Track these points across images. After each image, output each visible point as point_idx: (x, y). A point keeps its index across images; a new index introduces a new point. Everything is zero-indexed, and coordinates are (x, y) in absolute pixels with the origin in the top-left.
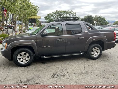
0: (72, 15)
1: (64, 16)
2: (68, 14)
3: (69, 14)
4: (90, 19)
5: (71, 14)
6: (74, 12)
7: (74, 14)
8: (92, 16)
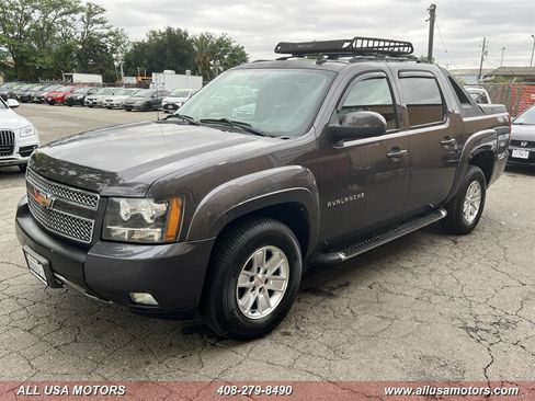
0: (78, 16)
1: (27, 18)
2: (54, 13)
3: (62, 10)
4: (180, 50)
5: (75, 11)
6: (89, 4)
7: (90, 14)
8: (186, 34)
